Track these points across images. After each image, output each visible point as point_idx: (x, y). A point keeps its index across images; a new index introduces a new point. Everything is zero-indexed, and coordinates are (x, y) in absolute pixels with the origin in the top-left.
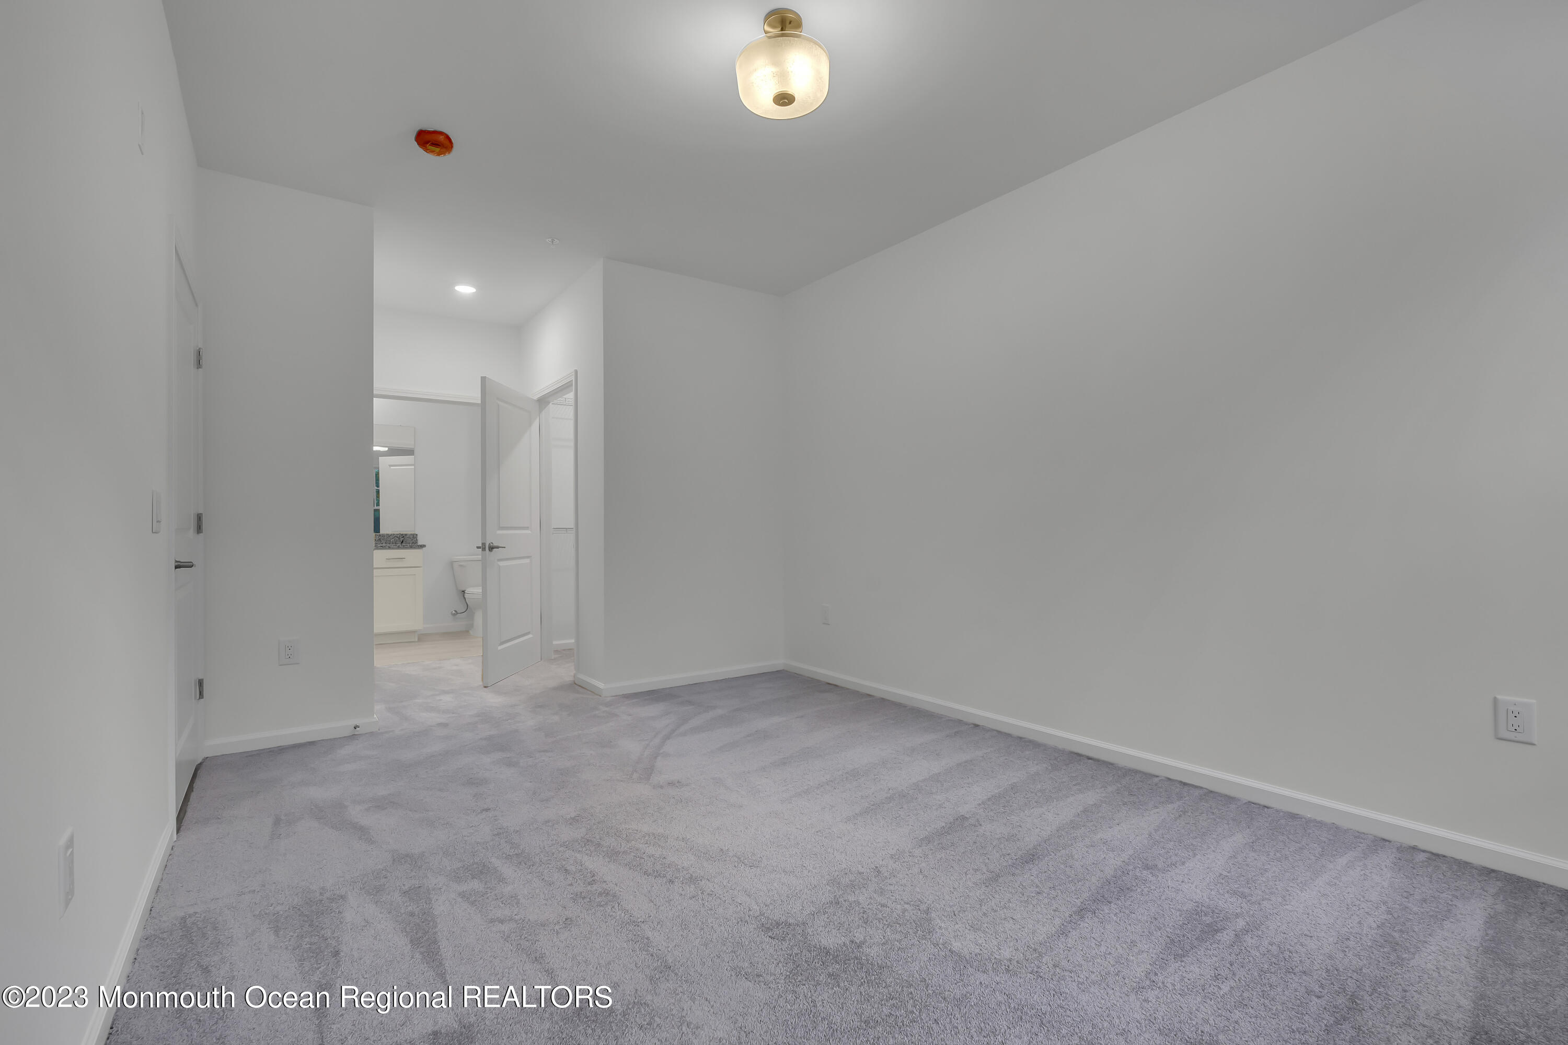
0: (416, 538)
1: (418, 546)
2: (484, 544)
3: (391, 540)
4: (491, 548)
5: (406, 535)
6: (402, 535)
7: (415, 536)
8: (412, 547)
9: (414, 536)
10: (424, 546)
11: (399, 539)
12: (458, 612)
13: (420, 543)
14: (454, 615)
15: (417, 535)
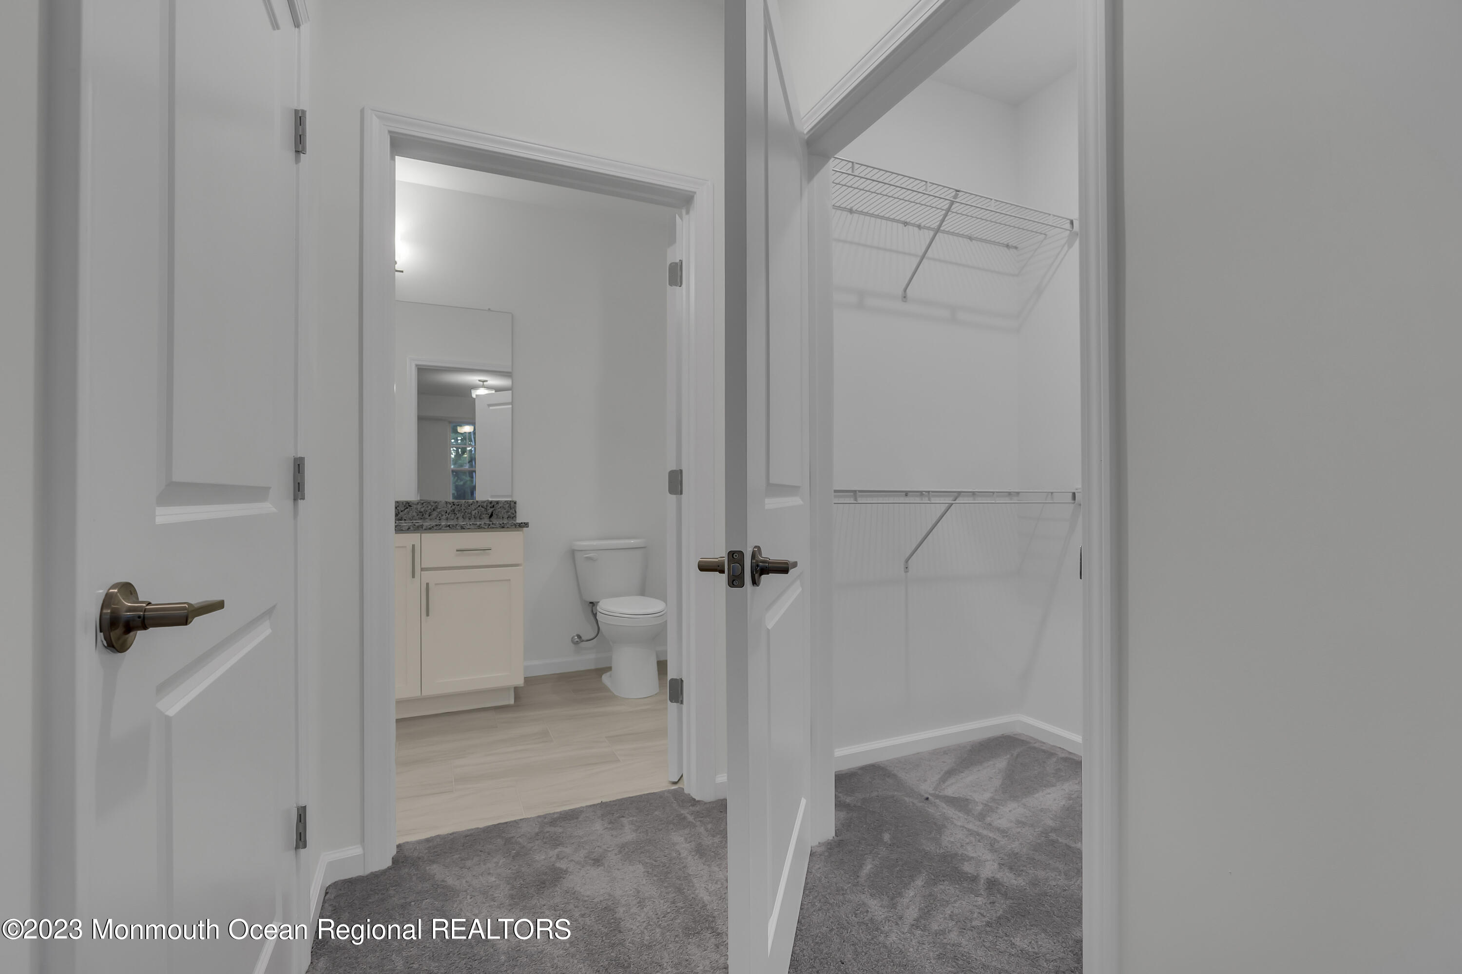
0: (515, 507)
1: (515, 525)
2: (735, 557)
3: (473, 513)
4: (762, 569)
5: (497, 502)
6: (491, 502)
7: (512, 504)
8: (503, 527)
9: (511, 507)
10: (526, 525)
11: (486, 509)
12: (584, 638)
13: (519, 520)
14: (576, 643)
15: (515, 503)
